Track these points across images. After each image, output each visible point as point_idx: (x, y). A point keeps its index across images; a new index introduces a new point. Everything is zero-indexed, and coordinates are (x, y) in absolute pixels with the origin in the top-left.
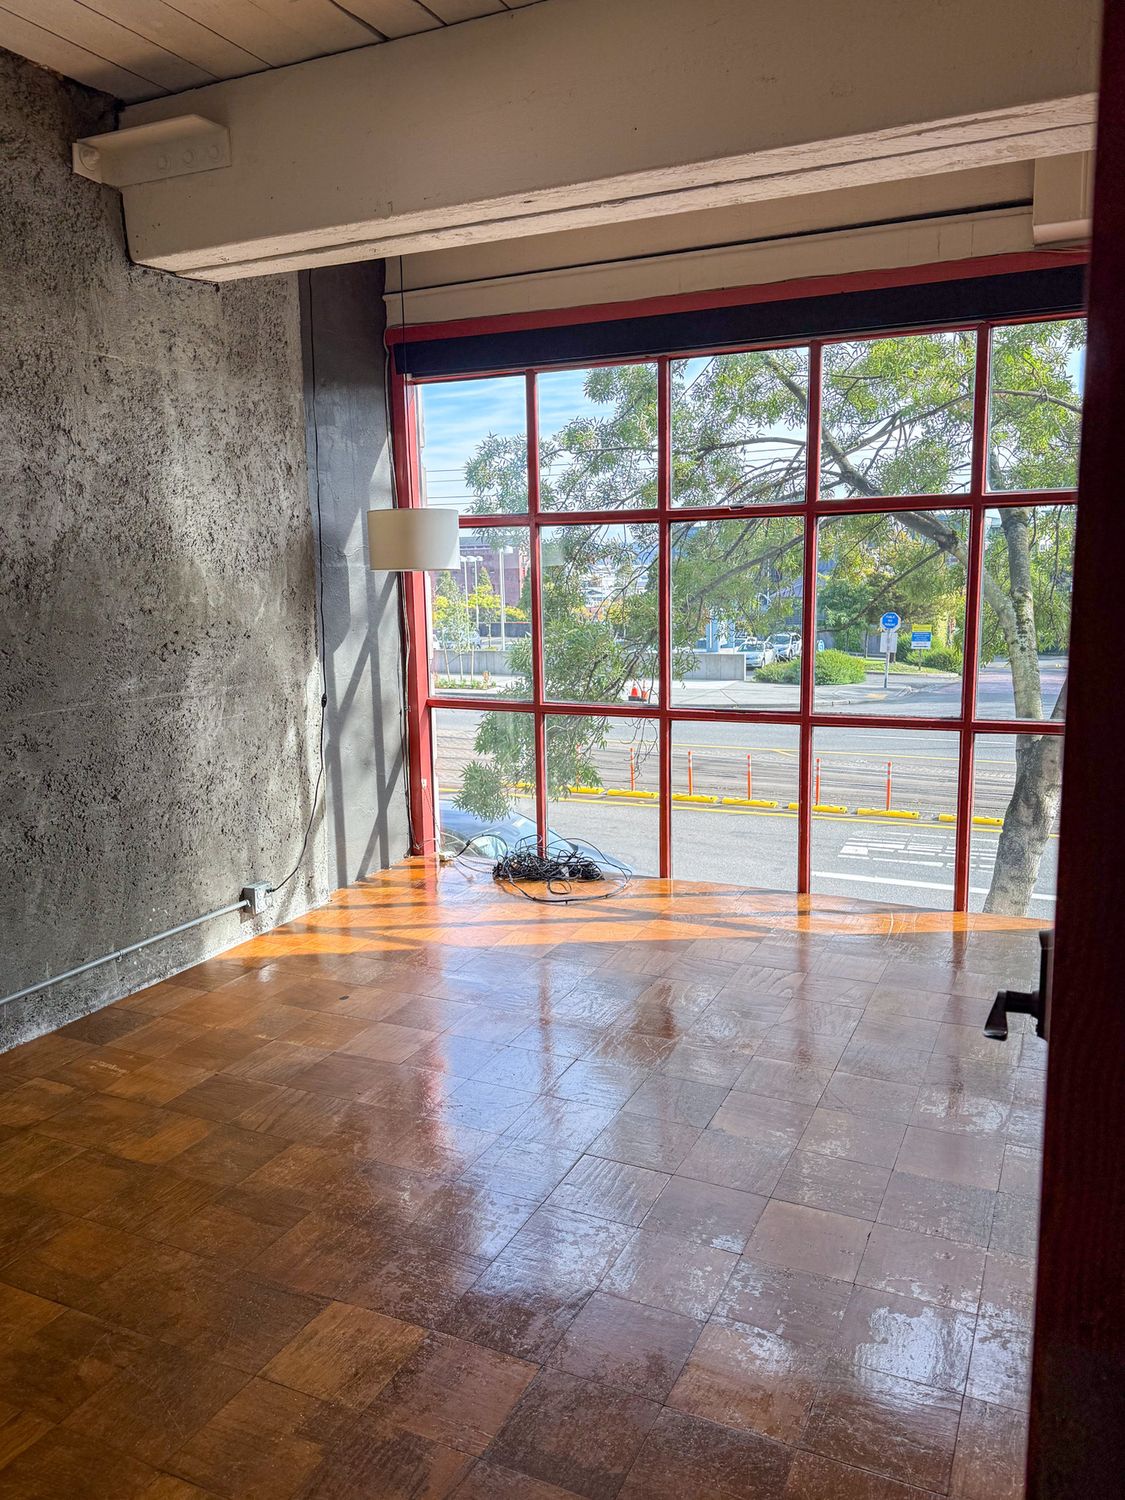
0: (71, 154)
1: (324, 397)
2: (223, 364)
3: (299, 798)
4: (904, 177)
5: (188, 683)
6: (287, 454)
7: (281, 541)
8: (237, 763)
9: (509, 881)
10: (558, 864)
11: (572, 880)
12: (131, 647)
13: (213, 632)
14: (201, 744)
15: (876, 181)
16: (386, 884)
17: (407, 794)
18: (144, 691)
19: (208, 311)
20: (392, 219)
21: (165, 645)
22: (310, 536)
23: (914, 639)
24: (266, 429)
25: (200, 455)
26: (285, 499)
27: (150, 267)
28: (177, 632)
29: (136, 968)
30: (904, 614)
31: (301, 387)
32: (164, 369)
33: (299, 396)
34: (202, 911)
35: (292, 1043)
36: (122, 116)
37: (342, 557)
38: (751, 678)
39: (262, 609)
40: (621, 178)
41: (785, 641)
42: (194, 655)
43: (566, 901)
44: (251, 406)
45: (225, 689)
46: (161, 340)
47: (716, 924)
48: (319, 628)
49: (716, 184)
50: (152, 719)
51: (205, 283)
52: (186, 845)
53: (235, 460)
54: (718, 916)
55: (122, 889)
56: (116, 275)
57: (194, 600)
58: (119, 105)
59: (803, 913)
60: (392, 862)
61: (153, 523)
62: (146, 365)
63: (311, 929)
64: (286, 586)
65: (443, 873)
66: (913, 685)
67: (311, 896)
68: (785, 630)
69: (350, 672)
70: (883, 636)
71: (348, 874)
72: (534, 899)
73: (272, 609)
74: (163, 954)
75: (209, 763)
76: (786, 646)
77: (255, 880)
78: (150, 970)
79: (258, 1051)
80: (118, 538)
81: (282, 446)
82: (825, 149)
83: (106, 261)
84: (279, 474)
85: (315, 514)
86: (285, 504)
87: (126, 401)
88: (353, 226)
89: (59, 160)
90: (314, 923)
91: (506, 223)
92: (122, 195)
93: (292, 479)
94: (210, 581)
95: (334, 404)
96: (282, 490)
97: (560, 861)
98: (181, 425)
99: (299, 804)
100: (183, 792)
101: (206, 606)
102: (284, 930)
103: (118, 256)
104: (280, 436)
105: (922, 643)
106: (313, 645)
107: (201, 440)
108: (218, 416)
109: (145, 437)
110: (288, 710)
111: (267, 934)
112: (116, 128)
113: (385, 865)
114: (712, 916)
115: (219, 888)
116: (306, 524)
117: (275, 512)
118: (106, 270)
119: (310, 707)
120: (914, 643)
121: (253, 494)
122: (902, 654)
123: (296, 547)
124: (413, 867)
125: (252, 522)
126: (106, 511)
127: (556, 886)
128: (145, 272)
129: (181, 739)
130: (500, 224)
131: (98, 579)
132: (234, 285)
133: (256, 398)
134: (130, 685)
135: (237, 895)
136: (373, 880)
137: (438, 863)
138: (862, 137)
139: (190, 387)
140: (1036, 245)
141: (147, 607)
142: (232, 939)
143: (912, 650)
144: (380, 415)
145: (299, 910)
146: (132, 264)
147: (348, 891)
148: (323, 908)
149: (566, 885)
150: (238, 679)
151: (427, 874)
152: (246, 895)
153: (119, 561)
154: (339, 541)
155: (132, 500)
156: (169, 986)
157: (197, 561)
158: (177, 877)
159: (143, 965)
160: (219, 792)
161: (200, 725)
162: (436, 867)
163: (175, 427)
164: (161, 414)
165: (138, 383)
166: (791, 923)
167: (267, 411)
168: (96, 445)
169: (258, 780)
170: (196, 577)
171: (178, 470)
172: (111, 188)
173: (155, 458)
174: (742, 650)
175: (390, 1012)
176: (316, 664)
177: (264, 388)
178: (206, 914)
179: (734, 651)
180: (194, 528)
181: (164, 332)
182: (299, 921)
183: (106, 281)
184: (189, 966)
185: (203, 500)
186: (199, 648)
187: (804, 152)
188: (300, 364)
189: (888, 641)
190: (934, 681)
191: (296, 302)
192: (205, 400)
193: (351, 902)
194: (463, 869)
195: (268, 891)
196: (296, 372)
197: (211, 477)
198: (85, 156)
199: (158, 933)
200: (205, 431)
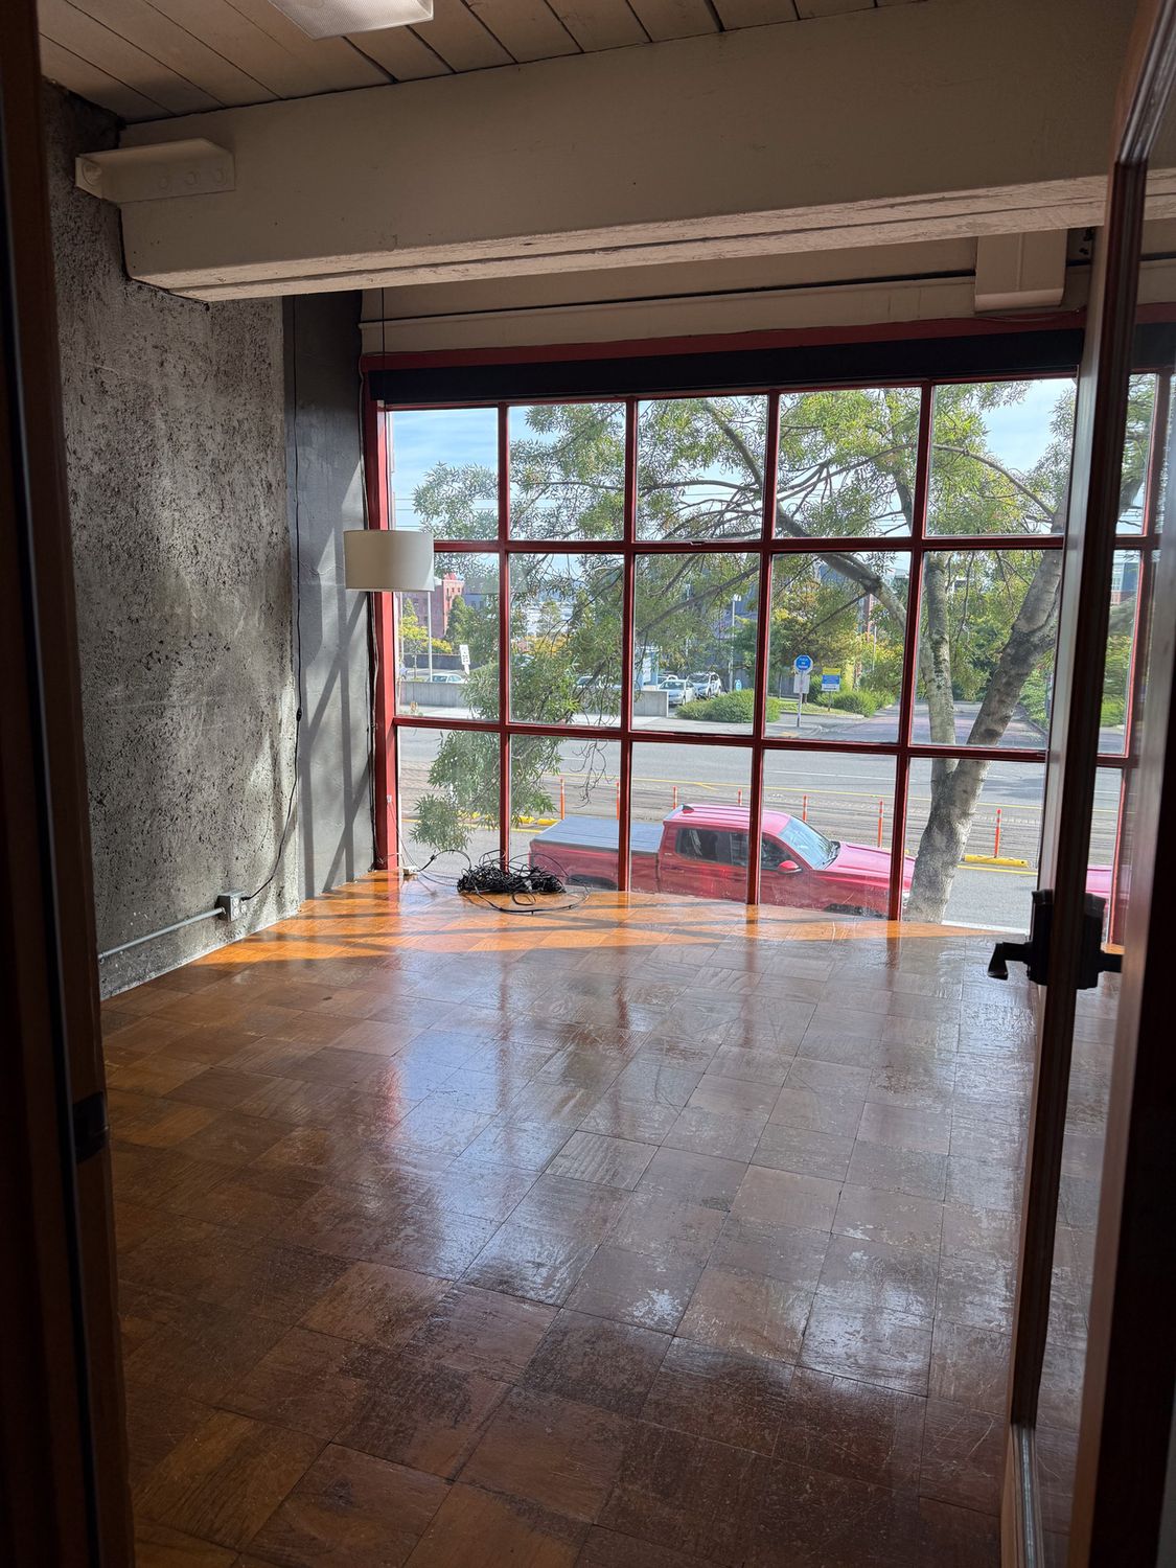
0: (74, 168)
1: (302, 419)
2: (211, 381)
3: (272, 809)
4: (873, 244)
5: (171, 692)
6: (268, 472)
7: (261, 556)
8: (215, 773)
9: (475, 894)
10: (520, 878)
11: (536, 893)
12: (119, 654)
13: (195, 643)
14: (182, 752)
15: (847, 246)
16: (351, 895)
17: (372, 809)
18: (129, 699)
19: (199, 329)
20: (395, 252)
21: (151, 654)
22: (288, 554)
23: (824, 681)
24: (249, 447)
25: (187, 469)
26: (264, 515)
27: (145, 283)
28: (161, 642)
29: (117, 970)
30: (815, 658)
31: (283, 407)
32: (155, 383)
33: (281, 416)
34: (180, 917)
35: (282, 1039)
36: (123, 134)
37: (316, 575)
38: (673, 714)
39: (242, 622)
40: (618, 228)
41: (702, 680)
42: (177, 665)
43: (532, 911)
44: (236, 424)
45: (205, 699)
46: (152, 355)
47: (676, 931)
48: (295, 645)
49: (704, 240)
50: (137, 726)
51: (197, 301)
52: (166, 852)
53: (219, 476)
54: (677, 924)
55: (105, 893)
56: (114, 288)
57: (179, 611)
58: (121, 123)
59: (751, 922)
60: (357, 875)
61: (142, 533)
62: (139, 378)
63: (280, 937)
64: (264, 601)
65: (404, 886)
66: (824, 726)
67: (281, 906)
68: (705, 670)
69: (321, 688)
70: (797, 678)
71: (316, 885)
72: (501, 910)
73: (251, 623)
74: (143, 958)
75: (189, 771)
76: (705, 685)
77: (230, 889)
78: (130, 973)
79: (250, 1047)
80: (109, 547)
81: (264, 465)
82: (807, 215)
83: (104, 275)
84: (259, 491)
85: (293, 531)
86: (264, 521)
87: (120, 413)
88: (356, 256)
89: (61, 173)
90: (286, 931)
91: (503, 262)
92: (120, 211)
93: (272, 497)
94: (194, 593)
95: (311, 425)
96: (262, 508)
97: (523, 875)
98: (170, 439)
99: (272, 815)
100: (163, 800)
101: (189, 617)
102: (254, 938)
103: (115, 271)
104: (262, 455)
105: (830, 686)
106: (288, 660)
107: (188, 455)
108: (205, 432)
109: (136, 450)
110: (263, 723)
111: (240, 941)
112: (116, 147)
113: (350, 878)
114: (671, 925)
115: (196, 896)
116: (284, 541)
117: (256, 528)
118: (104, 283)
119: (284, 721)
120: (824, 686)
121: (235, 510)
122: (812, 696)
123: (275, 563)
124: (376, 880)
125: (234, 537)
126: (99, 520)
127: (520, 898)
128: (140, 288)
129: (164, 747)
130: (497, 263)
131: (90, 586)
132: (222, 306)
133: (240, 416)
134: (118, 691)
135: (212, 902)
136: (339, 892)
137: (401, 877)
138: (842, 206)
139: (180, 403)
140: (976, 313)
141: (134, 616)
142: (207, 945)
143: (822, 692)
144: (353, 439)
145: (269, 920)
146: (128, 279)
147: (316, 902)
148: (292, 918)
149: (530, 897)
150: (218, 689)
151: (391, 886)
152: (222, 902)
153: (109, 570)
154: (314, 561)
155: (123, 510)
156: (149, 989)
157: (183, 573)
158: (157, 883)
159: (124, 967)
160: (199, 799)
161: (181, 735)
162: (398, 880)
163: (165, 440)
164: (152, 427)
165: (131, 396)
166: (740, 930)
167: (250, 431)
168: (90, 454)
169: (234, 790)
170: (181, 588)
171: (166, 482)
172: (111, 204)
173: (145, 470)
174: (665, 688)
175: (374, 1011)
176: (291, 679)
177: (248, 406)
178: (183, 920)
179: (657, 688)
180: (180, 541)
181: (156, 347)
182: (270, 930)
183: (103, 295)
184: (167, 970)
185: (189, 514)
186: (182, 658)
187: (788, 216)
188: (282, 386)
189: (802, 682)
190: (841, 722)
191: (280, 326)
192: (194, 416)
193: (318, 912)
194: (426, 883)
195: (243, 899)
196: (278, 394)
197: (196, 491)
198: (87, 170)
199: (138, 937)
200: (193, 446)
